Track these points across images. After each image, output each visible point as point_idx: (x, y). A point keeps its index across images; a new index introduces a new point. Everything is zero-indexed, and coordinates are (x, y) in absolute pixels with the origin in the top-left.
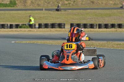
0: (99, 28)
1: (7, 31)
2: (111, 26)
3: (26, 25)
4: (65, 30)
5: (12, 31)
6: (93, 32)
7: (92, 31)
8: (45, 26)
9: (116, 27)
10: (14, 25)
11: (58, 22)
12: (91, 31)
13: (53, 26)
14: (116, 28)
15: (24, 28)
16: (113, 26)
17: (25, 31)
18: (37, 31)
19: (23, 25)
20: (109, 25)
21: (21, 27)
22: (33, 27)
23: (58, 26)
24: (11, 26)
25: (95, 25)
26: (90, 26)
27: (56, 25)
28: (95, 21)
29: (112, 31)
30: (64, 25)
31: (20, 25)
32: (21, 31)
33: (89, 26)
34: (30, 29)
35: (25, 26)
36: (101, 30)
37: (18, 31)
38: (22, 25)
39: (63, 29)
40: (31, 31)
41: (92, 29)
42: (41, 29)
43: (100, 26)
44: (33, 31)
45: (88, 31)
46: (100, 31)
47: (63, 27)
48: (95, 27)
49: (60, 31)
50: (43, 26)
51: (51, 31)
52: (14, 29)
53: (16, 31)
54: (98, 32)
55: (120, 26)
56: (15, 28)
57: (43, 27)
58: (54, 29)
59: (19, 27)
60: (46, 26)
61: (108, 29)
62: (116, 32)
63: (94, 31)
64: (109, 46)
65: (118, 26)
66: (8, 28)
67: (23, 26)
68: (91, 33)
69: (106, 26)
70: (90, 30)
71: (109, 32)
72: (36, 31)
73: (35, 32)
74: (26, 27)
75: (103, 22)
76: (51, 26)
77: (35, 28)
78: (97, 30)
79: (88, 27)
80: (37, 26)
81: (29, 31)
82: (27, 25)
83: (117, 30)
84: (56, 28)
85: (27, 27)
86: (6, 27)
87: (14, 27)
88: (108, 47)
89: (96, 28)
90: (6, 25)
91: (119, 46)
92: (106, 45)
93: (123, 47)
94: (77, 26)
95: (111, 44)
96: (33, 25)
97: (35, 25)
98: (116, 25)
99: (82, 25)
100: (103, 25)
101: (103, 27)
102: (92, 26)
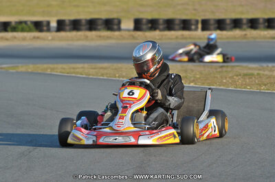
0: (204, 29)
2: (232, 25)
3: (25, 22)
4: (121, 36)
7: (186, 38)
8: (72, 26)
9: (245, 27)
11: (104, 16)
12: (183, 37)
13: (92, 25)
14: (245, 30)
15: (23, 30)
16: (237, 23)
17: (24, 39)
18: (53, 39)
19: (21, 23)
20: (228, 22)
21: (14, 29)
22: (45, 28)
23: (103, 26)
25: (193, 22)
26: (182, 25)
27: (100, 22)
28: (195, 10)
29: (235, 38)
30: (119, 22)
31: (13, 24)
32: (15, 38)
33: (179, 25)
34: (37, 34)
35: (24, 25)
37: (7, 39)
38: (16, 23)
39: (117, 33)
40: (38, 38)
41: (186, 33)
42: (62, 34)
43: (205, 25)
44: (44, 39)
45: (177, 38)
47: (115, 27)
48: (193, 27)
49: (109, 38)
50: (69, 25)
51: (87, 37)
53: (2, 38)
54: (200, 38)
55: (253, 24)
57: (68, 28)
58: (94, 33)
59: (9, 29)
60: (76, 25)
61: (224, 33)
62: (245, 41)
63: (190, 38)
64: (224, 81)
65: (250, 25)
67: (20, 27)
69: (220, 25)
70: (183, 35)
71: (227, 38)
72: (50, 38)
73: (48, 40)
74: (28, 29)
75: (213, 12)
76: (88, 26)
77: (49, 30)
78: (198, 33)
79: (177, 27)
80: (54, 24)
81: (34, 38)
82: (29, 23)
83: (246, 35)
84: (99, 30)
85: (29, 27)
88: (222, 84)
89: (196, 29)
91: (248, 81)
92: (218, 76)
93: (257, 84)
94: (150, 25)
95: (230, 75)
96: (45, 23)
97: (48, 23)
98: (245, 21)
99: (161, 22)
100: (212, 22)
101: (212, 27)
102: (186, 25)
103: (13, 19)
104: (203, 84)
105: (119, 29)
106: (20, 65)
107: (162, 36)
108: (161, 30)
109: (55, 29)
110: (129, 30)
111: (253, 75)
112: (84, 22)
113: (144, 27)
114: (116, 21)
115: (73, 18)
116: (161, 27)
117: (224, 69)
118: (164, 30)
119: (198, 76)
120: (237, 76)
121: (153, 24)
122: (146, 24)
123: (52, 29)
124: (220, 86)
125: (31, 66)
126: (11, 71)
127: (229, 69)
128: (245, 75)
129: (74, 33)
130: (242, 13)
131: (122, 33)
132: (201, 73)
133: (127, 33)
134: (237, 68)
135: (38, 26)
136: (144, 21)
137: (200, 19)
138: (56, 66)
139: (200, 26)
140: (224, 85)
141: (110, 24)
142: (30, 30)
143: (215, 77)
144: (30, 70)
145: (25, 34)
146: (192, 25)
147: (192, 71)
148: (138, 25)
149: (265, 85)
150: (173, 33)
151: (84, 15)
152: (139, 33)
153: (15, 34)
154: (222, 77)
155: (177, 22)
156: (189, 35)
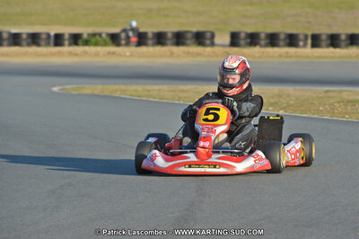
0: (314, 45)
1: (45, 55)
2: (348, 42)
3: (100, 35)
4: (214, 53)
5: (60, 53)
6: (294, 59)
7: (291, 57)
8: (155, 40)
10: (67, 36)
11: (194, 29)
12: (288, 56)
13: (179, 39)
15: (96, 44)
16: (353, 40)
17: (97, 54)
18: (131, 56)
19: (94, 35)
20: (343, 37)
21: (87, 43)
22: (123, 42)
23: (194, 40)
24: (58, 40)
25: (301, 37)
26: (288, 41)
27: (189, 36)
28: (309, 22)
29: (350, 57)
30: (213, 36)
31: (85, 36)
32: (86, 53)
33: (284, 40)
34: (113, 49)
35: (98, 37)
36: (318, 51)
37: (76, 55)
38: (89, 34)
39: (208, 50)
40: (114, 53)
41: (292, 50)
42: (143, 49)
43: (316, 41)
44: (120, 55)
45: (280, 56)
46: (316, 55)
48: (301, 43)
49: (198, 54)
51: (172, 54)
52: (66, 49)
53: (71, 54)
54: (307, 57)
56: (70, 45)
57: (150, 42)
58: (181, 49)
59: (80, 42)
60: (160, 39)
61: (338, 50)
63: (296, 57)
64: (321, 108)
66: (48, 44)
67: (93, 40)
68: (288, 60)
69: (334, 41)
70: (287, 53)
71: (341, 57)
72: (128, 54)
73: (125, 56)
74: (102, 43)
75: (329, 25)
76: (175, 40)
78: (307, 51)
79: (282, 43)
81: (109, 53)
82: (104, 35)
84: (188, 45)
85: (104, 40)
86: (43, 42)
87: (66, 43)
88: (317, 111)
89: (305, 45)
90: (44, 36)
91: (349, 108)
92: (317, 103)
94: (249, 40)
95: (331, 101)
96: (123, 36)
99: (263, 36)
100: (324, 37)
101: (324, 44)
102: (292, 40)
103: (85, 31)
104: (295, 111)
105: (213, 44)
106: (87, 86)
107: (263, 53)
108: (261, 46)
110: (224, 46)
112: (170, 35)
113: (242, 42)
114: (208, 35)
115: (156, 30)
116: (263, 42)
117: (329, 94)
118: (266, 46)
119: (292, 102)
120: (339, 102)
121: (253, 39)
122: (246, 39)
124: (313, 114)
125: (99, 87)
126: (74, 93)
128: (349, 101)
129: (158, 49)
131: (216, 49)
132: (297, 99)
133: (221, 49)
134: (344, 94)
135: (114, 39)
136: (243, 35)
137: (310, 33)
138: (129, 87)
139: (309, 42)
140: (318, 114)
141: (200, 38)
142: (105, 44)
143: (312, 104)
144: (96, 92)
145: (99, 49)
146: (300, 40)
147: (289, 95)
148: (235, 40)
150: (276, 50)
151: (170, 28)
152: (235, 49)
153: (87, 48)
154: (320, 104)
155: (282, 37)
156: (296, 53)
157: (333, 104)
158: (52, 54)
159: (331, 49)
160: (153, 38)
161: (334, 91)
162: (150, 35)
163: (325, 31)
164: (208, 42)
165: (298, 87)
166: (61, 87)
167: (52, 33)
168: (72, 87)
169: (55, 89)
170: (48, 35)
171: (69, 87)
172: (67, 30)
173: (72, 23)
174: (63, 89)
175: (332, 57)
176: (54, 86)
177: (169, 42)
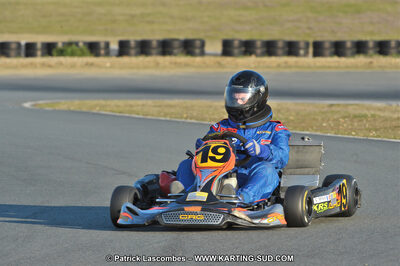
0: (316, 54)
1: (16, 67)
2: (355, 50)
3: (77, 44)
4: (204, 63)
5: (33, 65)
6: (294, 70)
7: (290, 67)
8: (138, 50)
9: (371, 52)
10: (39, 46)
11: (182, 37)
12: (287, 66)
13: (165, 47)
14: (371, 56)
15: (73, 54)
16: (360, 48)
17: (73, 66)
18: (112, 67)
19: (70, 44)
20: (349, 45)
21: (61, 53)
22: (102, 52)
23: (182, 52)
24: (30, 50)
25: (302, 45)
26: (287, 49)
27: (176, 44)
28: (310, 28)
29: (357, 67)
30: (203, 44)
31: (60, 45)
32: (61, 64)
33: (283, 48)
34: (91, 59)
35: (74, 47)
36: (320, 61)
37: (50, 66)
38: (64, 43)
39: (198, 59)
40: (92, 64)
41: (292, 60)
42: (125, 59)
43: (318, 49)
44: (99, 66)
45: (279, 66)
46: (318, 64)
48: (302, 52)
49: (187, 65)
51: (157, 64)
52: (39, 60)
53: (43, 65)
54: (309, 67)
55: (383, 48)
56: (43, 55)
57: (133, 52)
58: (168, 59)
59: (54, 52)
60: (144, 48)
61: (343, 60)
62: (369, 71)
63: (297, 67)
64: (325, 124)
65: (378, 49)
66: (18, 55)
67: (69, 50)
68: (287, 71)
69: (338, 49)
70: (286, 63)
71: (347, 67)
72: (108, 65)
73: (106, 68)
74: (79, 52)
75: (333, 32)
76: (160, 49)
77: (108, 54)
78: (308, 61)
79: (280, 52)
80: (114, 46)
81: (87, 64)
82: (81, 44)
83: (371, 63)
84: (175, 55)
85: (82, 50)
86: (13, 53)
87: (39, 53)
89: (306, 54)
90: (14, 46)
91: (356, 124)
92: (320, 118)
93: (366, 129)
94: (243, 49)
95: (335, 117)
96: (102, 45)
97: (107, 44)
98: (371, 45)
99: (259, 44)
100: (327, 45)
101: (327, 52)
102: (292, 49)
103: (60, 39)
104: (295, 128)
105: (203, 54)
106: (63, 101)
107: (259, 63)
108: (257, 56)
109: (116, 53)
110: (215, 55)
111: (365, 116)
112: (154, 44)
113: (236, 51)
114: (198, 43)
115: (139, 38)
116: (259, 51)
117: (333, 108)
118: (263, 54)
119: (291, 118)
120: (344, 117)
121: (248, 47)
122: (240, 47)
123: (111, 53)
124: (316, 130)
125: (77, 102)
126: (47, 109)
127: (338, 109)
128: (355, 117)
129: (142, 59)
130: (372, 33)
131: (206, 59)
132: (297, 114)
133: (212, 58)
134: (350, 108)
135: (93, 48)
136: (236, 43)
137: (311, 40)
138: (109, 102)
139: (311, 50)
140: (321, 131)
141: (189, 47)
142: (82, 54)
143: (317, 120)
144: (72, 108)
145: (76, 60)
146: (300, 49)
147: (288, 110)
148: (227, 49)
149: (376, 130)
150: (273, 59)
151: (155, 35)
152: (229, 59)
153: (61, 59)
154: (323, 120)
155: (280, 44)
156: (296, 62)
157: (337, 120)
158: (24, 66)
159: (336, 59)
160: (136, 47)
161: (339, 105)
162: (133, 44)
163: (328, 37)
164: (197, 51)
165: (300, 101)
166: (33, 103)
167: (23, 43)
168: (45, 102)
169: (27, 105)
170: (19, 44)
171: (41, 102)
172: (39, 39)
173: (44, 30)
174: (35, 105)
175: (336, 68)
176: (26, 102)
177: (154, 51)
